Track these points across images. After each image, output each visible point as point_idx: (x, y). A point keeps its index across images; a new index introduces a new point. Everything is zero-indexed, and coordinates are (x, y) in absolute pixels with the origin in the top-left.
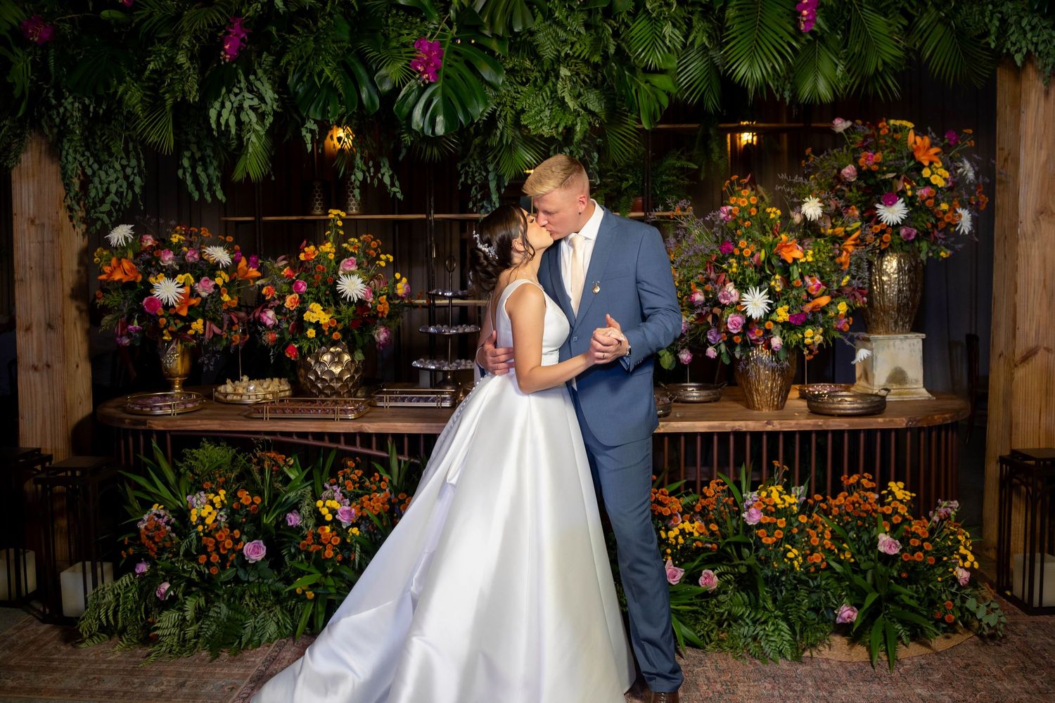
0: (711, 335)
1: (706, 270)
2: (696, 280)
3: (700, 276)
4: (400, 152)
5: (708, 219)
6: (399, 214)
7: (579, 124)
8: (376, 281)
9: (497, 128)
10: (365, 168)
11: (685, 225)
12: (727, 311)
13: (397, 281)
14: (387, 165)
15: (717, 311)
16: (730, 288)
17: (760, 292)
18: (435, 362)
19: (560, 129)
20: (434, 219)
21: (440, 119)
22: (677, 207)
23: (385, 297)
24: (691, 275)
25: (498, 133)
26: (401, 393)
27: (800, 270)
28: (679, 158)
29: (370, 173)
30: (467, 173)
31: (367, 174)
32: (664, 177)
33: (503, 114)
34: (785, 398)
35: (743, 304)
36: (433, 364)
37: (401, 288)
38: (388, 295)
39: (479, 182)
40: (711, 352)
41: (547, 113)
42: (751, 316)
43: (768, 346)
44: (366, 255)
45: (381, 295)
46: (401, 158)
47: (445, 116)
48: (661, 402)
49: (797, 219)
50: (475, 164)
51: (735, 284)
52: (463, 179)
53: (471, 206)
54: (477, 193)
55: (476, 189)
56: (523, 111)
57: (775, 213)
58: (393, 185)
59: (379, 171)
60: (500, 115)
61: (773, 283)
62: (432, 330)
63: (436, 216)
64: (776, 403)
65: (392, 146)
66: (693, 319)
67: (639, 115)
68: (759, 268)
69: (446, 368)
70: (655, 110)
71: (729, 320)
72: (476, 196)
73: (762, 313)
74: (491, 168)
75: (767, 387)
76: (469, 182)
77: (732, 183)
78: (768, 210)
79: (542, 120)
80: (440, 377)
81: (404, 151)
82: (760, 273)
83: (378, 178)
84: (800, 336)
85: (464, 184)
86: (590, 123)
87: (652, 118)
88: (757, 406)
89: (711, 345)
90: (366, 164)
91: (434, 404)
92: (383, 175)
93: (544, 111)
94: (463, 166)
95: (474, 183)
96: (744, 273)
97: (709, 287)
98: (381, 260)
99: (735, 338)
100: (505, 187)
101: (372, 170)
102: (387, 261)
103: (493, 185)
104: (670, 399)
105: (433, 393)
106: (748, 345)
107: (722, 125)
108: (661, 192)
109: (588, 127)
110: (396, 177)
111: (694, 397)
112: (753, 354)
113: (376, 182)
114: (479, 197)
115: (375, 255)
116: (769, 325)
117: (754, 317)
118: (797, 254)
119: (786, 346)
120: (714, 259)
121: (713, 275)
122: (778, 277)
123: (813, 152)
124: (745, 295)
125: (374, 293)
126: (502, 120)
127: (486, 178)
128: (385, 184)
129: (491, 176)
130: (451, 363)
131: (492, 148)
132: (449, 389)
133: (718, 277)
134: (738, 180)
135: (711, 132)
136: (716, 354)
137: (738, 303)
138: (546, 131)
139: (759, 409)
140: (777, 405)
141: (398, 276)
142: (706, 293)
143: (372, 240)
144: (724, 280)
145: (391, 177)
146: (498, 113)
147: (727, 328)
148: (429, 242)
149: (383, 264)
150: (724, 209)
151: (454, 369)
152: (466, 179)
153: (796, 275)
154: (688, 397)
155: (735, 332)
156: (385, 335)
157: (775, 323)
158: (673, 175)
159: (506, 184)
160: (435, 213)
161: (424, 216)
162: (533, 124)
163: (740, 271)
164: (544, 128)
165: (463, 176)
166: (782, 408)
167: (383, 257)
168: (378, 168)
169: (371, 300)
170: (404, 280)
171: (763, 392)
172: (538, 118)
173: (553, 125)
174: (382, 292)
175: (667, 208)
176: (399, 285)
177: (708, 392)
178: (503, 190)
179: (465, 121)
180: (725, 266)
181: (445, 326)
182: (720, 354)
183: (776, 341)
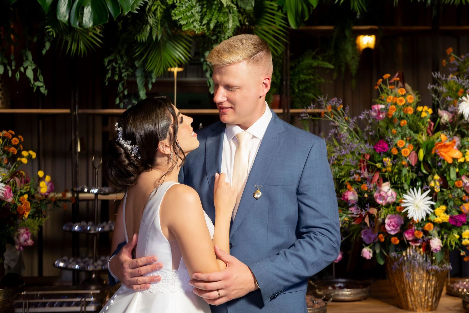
0: (365, 234)
1: (361, 169)
2: (351, 179)
3: (356, 177)
4: (44, 46)
5: (362, 117)
6: (43, 108)
7: (231, 21)
8: (17, 179)
9: (147, 22)
10: (6, 61)
11: (337, 123)
12: (384, 211)
13: (40, 179)
14: (30, 57)
15: (374, 211)
16: (386, 187)
17: (422, 194)
18: (79, 260)
19: (212, 26)
20: (79, 114)
21: (88, 11)
22: (329, 106)
23: (26, 196)
24: (343, 173)
25: (149, 28)
26: (42, 297)
27: (457, 170)
28: (314, 58)
29: (11, 67)
30: (113, 69)
31: (8, 68)
32: (302, 77)
33: (153, 8)
34: (438, 299)
35: (403, 205)
36: (77, 263)
37: (44, 187)
38: (28, 193)
39: (126, 78)
40: (367, 253)
41: (198, 8)
42: (412, 218)
43: (427, 247)
44: (6, 152)
45: (22, 194)
46: (44, 52)
47: (93, 7)
48: (317, 306)
49: (445, 117)
50: (122, 59)
51: (392, 184)
52: (109, 75)
53: (118, 101)
54: (124, 89)
55: (123, 85)
56: (174, 6)
57: (427, 112)
58: (36, 79)
59: (21, 65)
60: (150, 9)
61: (432, 184)
62: (76, 228)
63: (80, 111)
64: (430, 304)
65: (35, 40)
66: (346, 219)
67: (286, 14)
68: (416, 169)
69: (90, 268)
70: (303, 9)
71: (387, 221)
72: (123, 92)
73: (424, 215)
74: (137, 64)
75: (421, 288)
76: (116, 78)
77: (384, 82)
78: (420, 109)
79: (193, 15)
80: (83, 276)
81: (48, 45)
82: (417, 173)
83: (20, 72)
84: (458, 237)
85: (111, 80)
86: (240, 21)
87: (299, 17)
88: (411, 306)
89: (367, 245)
90: (8, 57)
91: (78, 309)
92: (25, 69)
93: (195, 6)
94: (110, 62)
95: (121, 78)
96: (400, 172)
97: (365, 187)
98: (23, 157)
99: (393, 239)
100: (152, 83)
101: (13, 63)
102: (29, 157)
103: (139, 81)
104: (325, 300)
105: (76, 296)
106: (404, 245)
107: (355, 28)
108: (299, 90)
109: (238, 24)
110: (39, 71)
111: (345, 295)
112: (406, 253)
113: (18, 76)
114: (126, 93)
115: (16, 153)
116: (429, 227)
117: (415, 219)
118: (457, 154)
119: (444, 248)
120: (368, 157)
121: (366, 174)
122: (437, 177)
123: (454, 52)
124: (405, 196)
125: (15, 192)
126: (151, 14)
127: (134, 75)
128: (28, 79)
129: (139, 74)
130: (96, 261)
131: (142, 43)
132: (93, 290)
133: (373, 176)
134: (390, 79)
135: (347, 33)
136: (371, 255)
137: (396, 204)
138: (197, 28)
139: (413, 310)
140: (432, 306)
141: (41, 174)
142: (360, 193)
143: (13, 136)
144: (378, 180)
145: (35, 71)
146: (148, 7)
147: (385, 229)
148: (73, 137)
149: (25, 161)
150: (376, 107)
151: (99, 268)
152: (113, 75)
153: (453, 176)
154: (338, 295)
155: (393, 233)
156: (25, 236)
157: (434, 224)
158: (309, 74)
159: (154, 81)
160: (79, 108)
161: (68, 111)
162: (185, 19)
163: (396, 170)
164: (195, 24)
165: (110, 72)
166: (436, 308)
167: (25, 153)
168: (20, 63)
169: (10, 200)
170: (48, 178)
171: (417, 293)
172: (189, 14)
173: (205, 22)
174: (23, 191)
175: (319, 106)
176: (42, 184)
177: (358, 290)
178: (150, 86)
179: (115, 15)
180: (379, 165)
181: (90, 223)
182: (374, 253)
183: (436, 243)
